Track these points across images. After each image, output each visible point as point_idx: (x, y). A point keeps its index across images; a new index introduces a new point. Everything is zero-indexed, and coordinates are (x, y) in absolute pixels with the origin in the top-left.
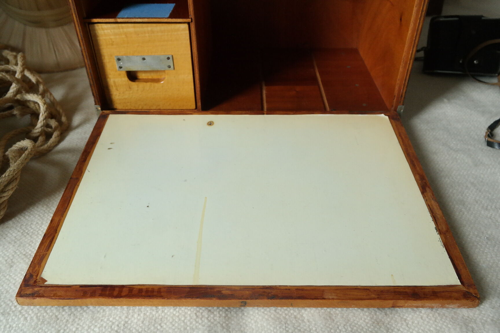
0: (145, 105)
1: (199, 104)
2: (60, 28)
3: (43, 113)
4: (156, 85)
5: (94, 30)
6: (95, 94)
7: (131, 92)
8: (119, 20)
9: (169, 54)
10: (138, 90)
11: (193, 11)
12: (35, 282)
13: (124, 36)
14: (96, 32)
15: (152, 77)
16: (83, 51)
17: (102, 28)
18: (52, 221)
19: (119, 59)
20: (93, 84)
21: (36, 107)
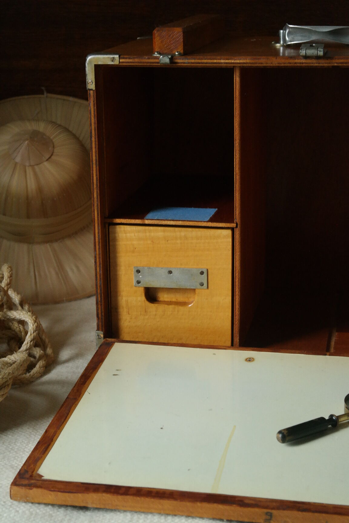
0: (162, 337)
1: (237, 339)
2: (48, 245)
3: (32, 332)
4: (181, 308)
5: (115, 233)
6: (100, 316)
7: (147, 317)
8: (147, 222)
9: (204, 268)
10: (156, 315)
11: (240, 214)
12: (31, 476)
13: (149, 242)
14: (117, 235)
15: (177, 299)
16: (97, 256)
17: (124, 231)
18: (46, 432)
19: (138, 271)
20: (101, 302)
21: (20, 329)
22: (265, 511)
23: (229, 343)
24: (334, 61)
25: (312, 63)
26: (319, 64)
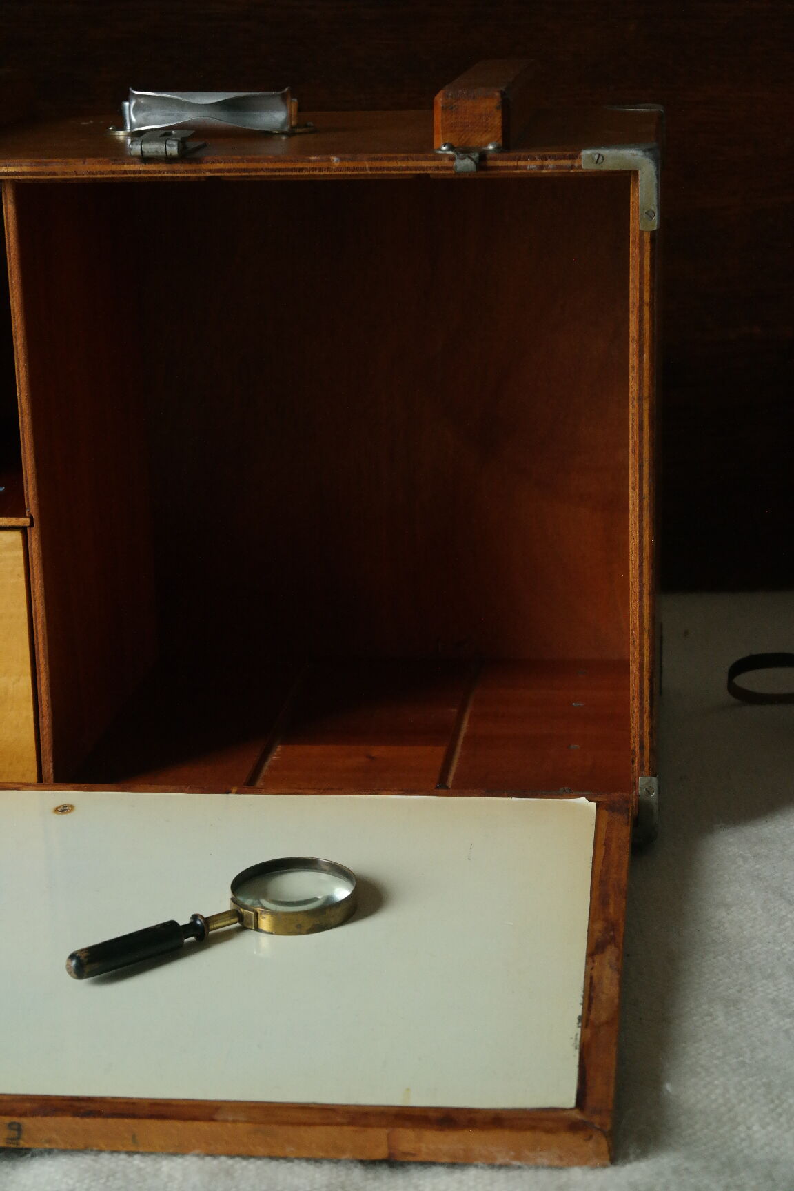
1: (48, 768)
11: (36, 498)
22: (7, 1120)
23: (33, 777)
24: (204, 166)
25: (160, 172)
26: (174, 172)
